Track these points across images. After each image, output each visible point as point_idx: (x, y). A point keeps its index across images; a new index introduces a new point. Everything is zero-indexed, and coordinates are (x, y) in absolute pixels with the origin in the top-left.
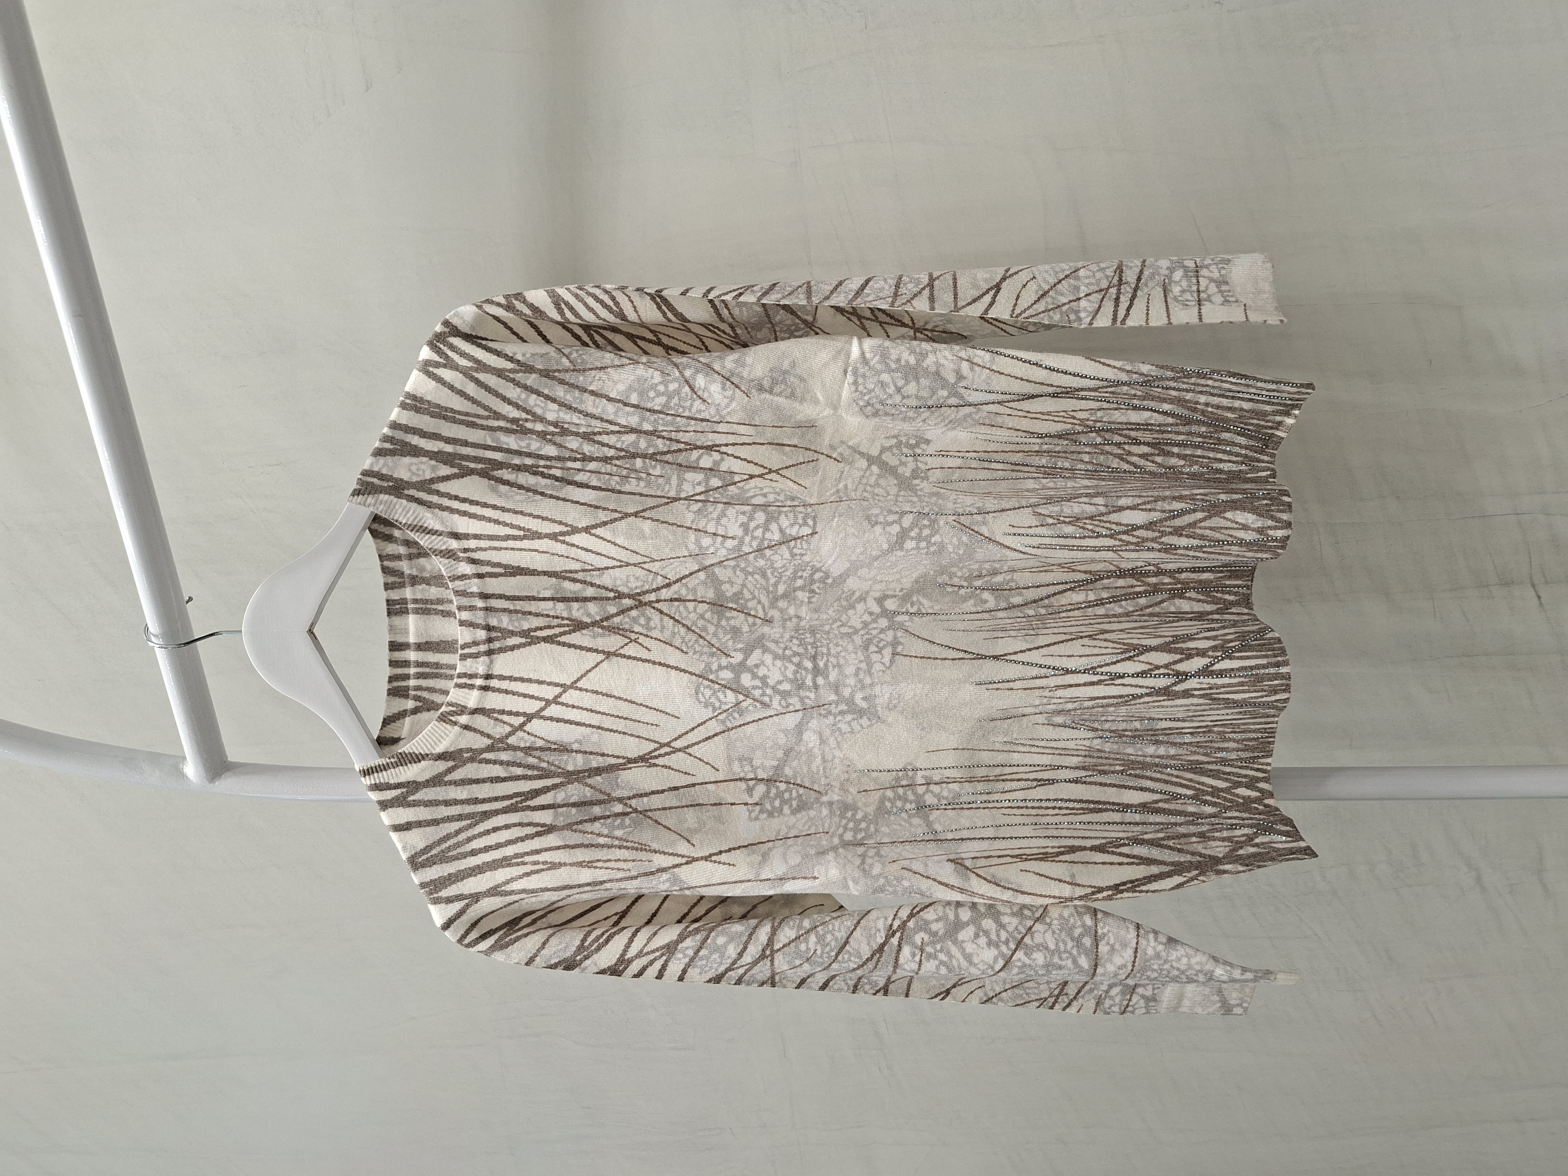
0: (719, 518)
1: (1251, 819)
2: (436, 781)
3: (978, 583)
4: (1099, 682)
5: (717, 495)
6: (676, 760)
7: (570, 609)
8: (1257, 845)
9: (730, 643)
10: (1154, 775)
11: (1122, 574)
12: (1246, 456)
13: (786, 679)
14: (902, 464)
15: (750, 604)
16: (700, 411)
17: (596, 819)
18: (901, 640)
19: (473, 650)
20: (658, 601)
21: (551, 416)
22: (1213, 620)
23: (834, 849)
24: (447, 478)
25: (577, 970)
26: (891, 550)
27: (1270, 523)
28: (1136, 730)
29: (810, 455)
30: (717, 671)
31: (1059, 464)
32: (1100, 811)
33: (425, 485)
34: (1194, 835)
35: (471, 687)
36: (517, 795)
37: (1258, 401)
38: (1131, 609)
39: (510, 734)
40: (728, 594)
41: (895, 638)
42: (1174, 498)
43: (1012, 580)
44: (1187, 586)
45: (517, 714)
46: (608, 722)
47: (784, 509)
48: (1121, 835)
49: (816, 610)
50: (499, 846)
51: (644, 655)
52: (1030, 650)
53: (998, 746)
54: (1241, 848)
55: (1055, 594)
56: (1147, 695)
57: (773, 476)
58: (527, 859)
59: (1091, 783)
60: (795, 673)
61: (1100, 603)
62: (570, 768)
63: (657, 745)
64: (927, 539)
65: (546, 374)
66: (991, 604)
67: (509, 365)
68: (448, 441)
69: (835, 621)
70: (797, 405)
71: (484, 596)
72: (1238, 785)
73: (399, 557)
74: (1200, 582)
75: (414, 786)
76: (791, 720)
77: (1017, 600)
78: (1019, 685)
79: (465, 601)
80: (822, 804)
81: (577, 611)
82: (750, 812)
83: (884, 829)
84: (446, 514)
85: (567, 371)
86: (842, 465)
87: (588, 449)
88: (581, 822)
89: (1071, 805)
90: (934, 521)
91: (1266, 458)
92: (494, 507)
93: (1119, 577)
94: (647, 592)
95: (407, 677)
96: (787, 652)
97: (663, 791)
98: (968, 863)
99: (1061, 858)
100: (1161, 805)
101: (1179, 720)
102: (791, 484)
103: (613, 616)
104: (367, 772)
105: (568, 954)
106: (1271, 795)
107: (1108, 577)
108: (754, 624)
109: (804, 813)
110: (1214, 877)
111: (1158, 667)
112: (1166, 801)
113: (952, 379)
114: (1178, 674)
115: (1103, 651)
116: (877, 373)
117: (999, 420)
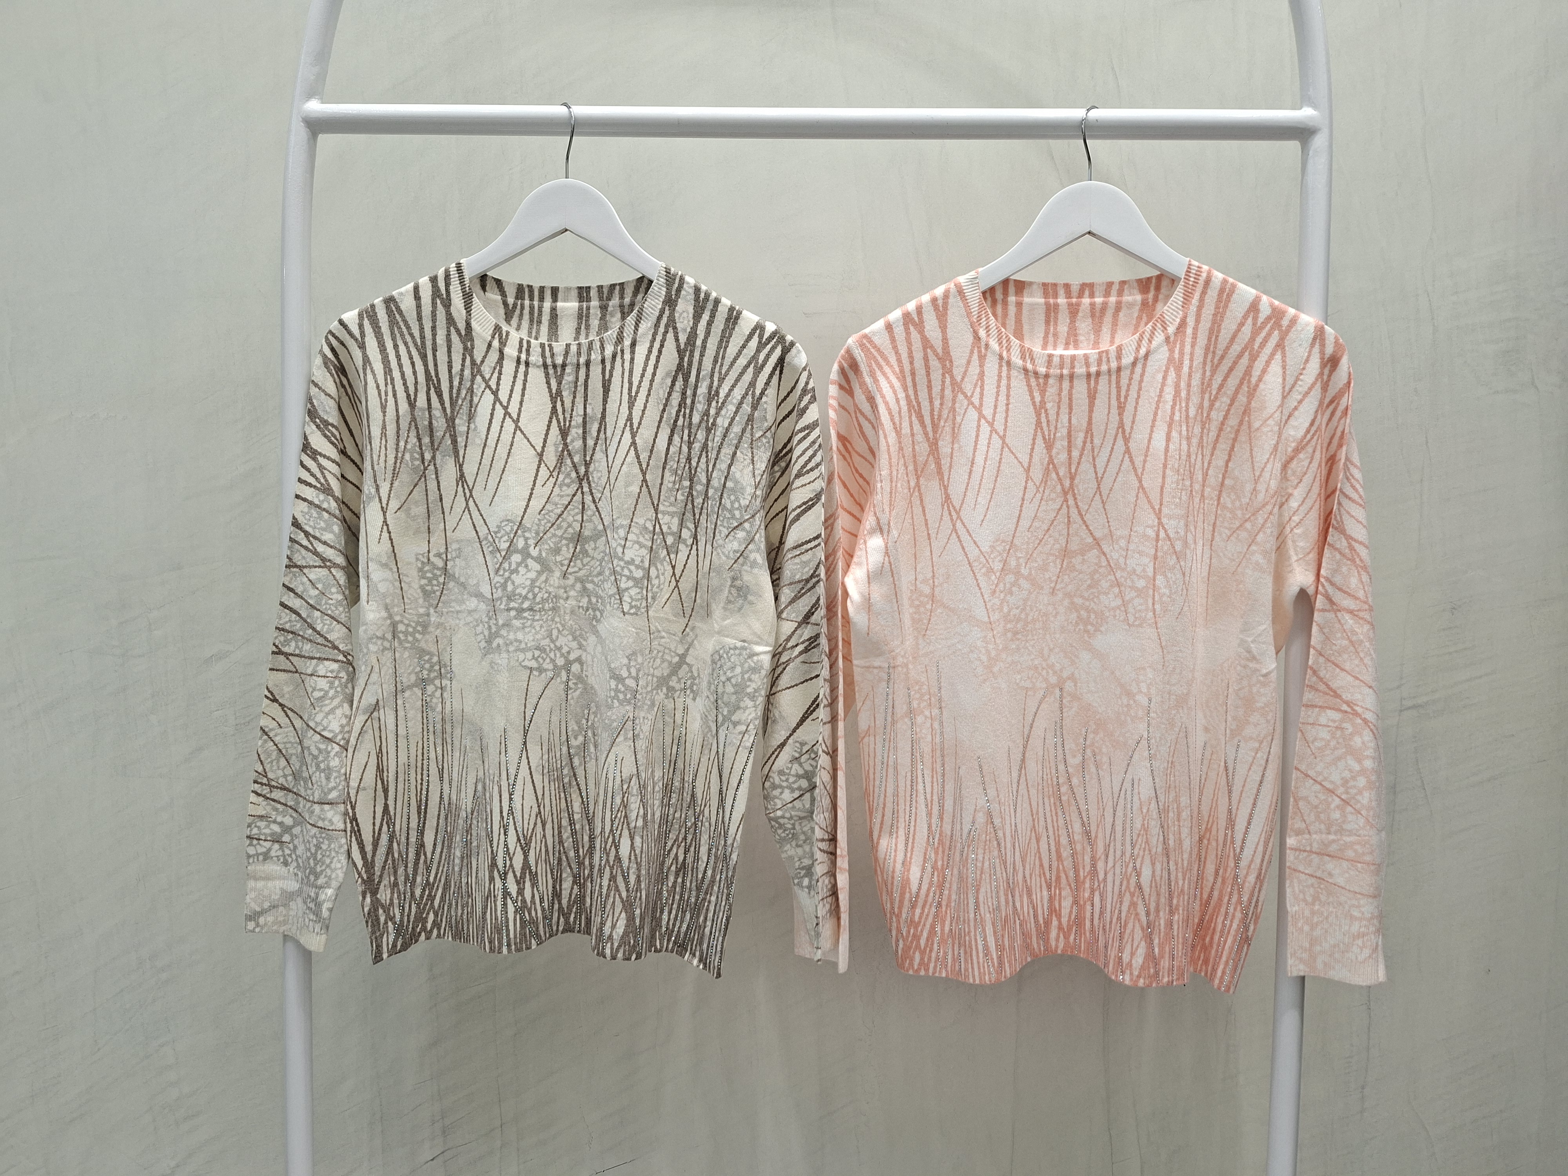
0: (638, 543)
1: (409, 921)
2: (451, 321)
3: (590, 734)
4: (502, 816)
5: (659, 541)
6: (461, 500)
7: (577, 427)
8: (386, 923)
9: (546, 547)
10: (444, 854)
11: (592, 839)
12: (673, 931)
13: (515, 588)
14: (679, 680)
15: (579, 562)
16: (720, 532)
17: (419, 440)
18: (544, 675)
19: (548, 354)
20: (583, 493)
21: (719, 421)
22: (552, 904)
23: (390, 617)
24: (677, 340)
25: (307, 418)
27: (616, 945)
28: (471, 843)
29: (688, 612)
30: (524, 536)
32: (419, 813)
33: (672, 322)
34: (396, 879)
35: (520, 351)
36: (439, 381)
37: (710, 939)
38: (566, 845)
39: (483, 378)
40: (586, 546)
41: (546, 670)
42: (639, 877)
43: (591, 758)
45: (498, 384)
46: (489, 451)
47: (645, 592)
48: (397, 827)
49: (572, 612)
50: (400, 366)
51: (539, 482)
52: (530, 768)
53: (464, 741)
54: (384, 912)
55: (580, 790)
56: (492, 851)
57: (674, 583)
58: (390, 387)
59: (440, 808)
60: (520, 595)
61: (572, 823)
62: (457, 421)
63: (471, 487)
64: (616, 697)
65: (750, 419)
66: (574, 742)
67: (758, 392)
68: (705, 341)
69: (563, 626)
70: (723, 605)
71: (588, 364)
72: (436, 915)
73: (622, 297)
74: (584, 897)
75: (447, 304)
76: (486, 589)
77: (576, 761)
78: (503, 758)
79: (584, 349)
80: (428, 609)
81: (575, 432)
82: (423, 555)
83: (406, 654)
84: (650, 337)
85: (752, 435)
86: (680, 635)
87: (697, 446)
88: (417, 428)
89: (424, 792)
90: (629, 702)
91: (671, 946)
92: (654, 374)
93: (590, 837)
94: (590, 485)
95: (531, 299)
96: (537, 589)
97: (439, 490)
98: (375, 714)
99: (379, 782)
100: (423, 857)
101: (476, 874)
102: (667, 597)
103: (572, 459)
104: (459, 267)
105: (320, 412)
106: (428, 938)
107: (590, 829)
108: (562, 565)
109: (421, 595)
110: (361, 889)
111: (511, 859)
112: (425, 862)
113: (734, 718)
114: (506, 874)
115: (526, 822)
116: (742, 665)
117: (706, 752)
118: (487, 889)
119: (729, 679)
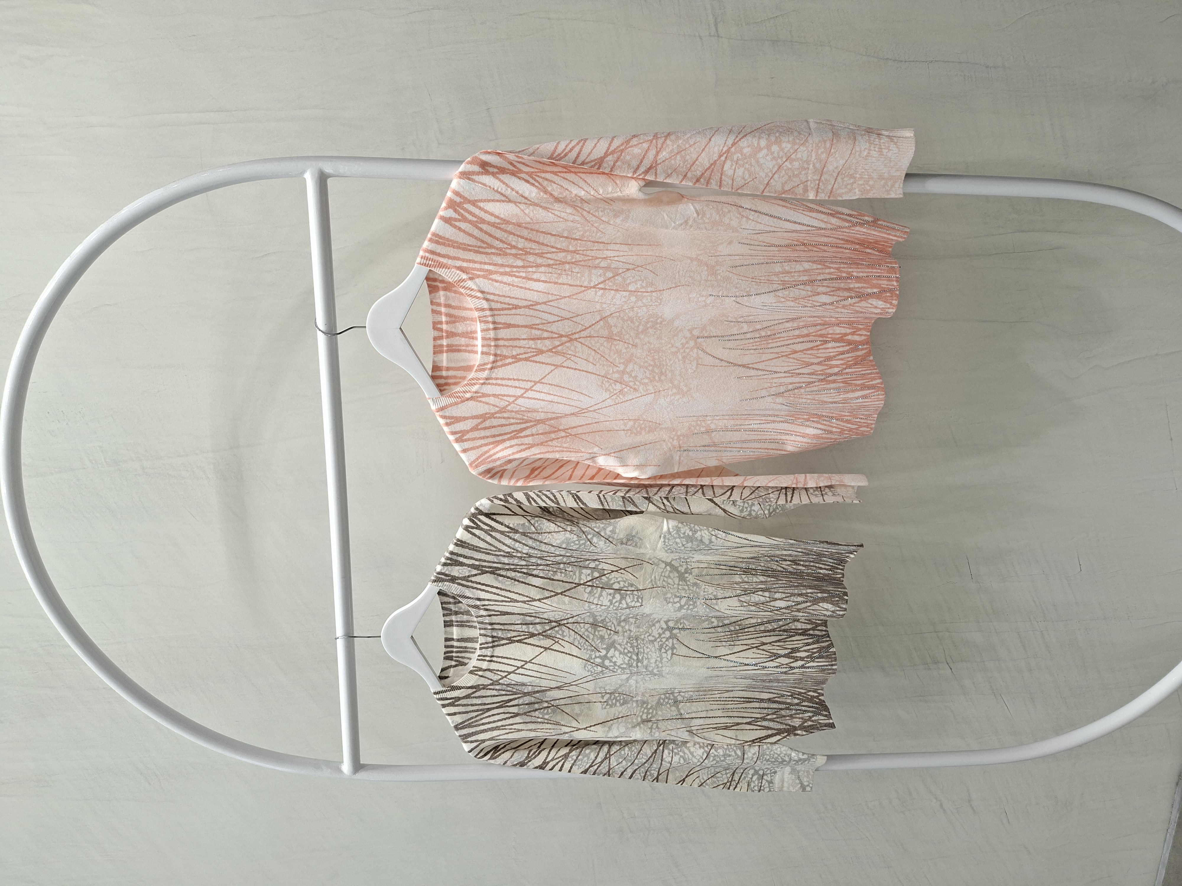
0: (599, 598)
1: (812, 707)
2: (468, 697)
5: (597, 582)
6: (573, 688)
7: (528, 628)
8: (813, 721)
9: (600, 645)
13: (625, 663)
14: (681, 566)
15: (608, 624)
17: (536, 710)
18: (675, 645)
19: (486, 646)
20: (567, 623)
21: (524, 551)
23: (639, 724)
24: (476, 575)
25: (525, 767)
27: (838, 608)
29: (639, 562)
30: (594, 658)
32: (751, 702)
33: (465, 578)
34: (788, 715)
35: (485, 660)
36: (502, 701)
38: (776, 627)
39: (500, 679)
41: (673, 644)
45: (504, 672)
46: (543, 676)
47: (628, 592)
48: (759, 716)
49: (638, 627)
50: (494, 722)
51: (562, 649)
52: (730, 654)
54: (806, 722)
57: (622, 571)
58: (506, 727)
59: (748, 692)
60: (629, 661)
61: (762, 624)
62: (526, 691)
63: (564, 683)
64: (691, 610)
65: (524, 534)
66: (715, 624)
67: (507, 530)
68: (476, 560)
69: (646, 633)
71: (491, 624)
72: (810, 692)
73: (450, 603)
75: (458, 699)
76: (624, 677)
77: (726, 622)
79: (482, 626)
80: (634, 701)
81: (531, 629)
82: (603, 706)
83: (660, 713)
84: (475, 590)
85: (534, 533)
87: (539, 562)
88: (530, 712)
90: (695, 602)
91: (841, 567)
92: (497, 588)
94: (563, 620)
95: (452, 652)
96: (626, 651)
98: (694, 732)
99: (733, 728)
100: (776, 699)
102: (631, 576)
103: (548, 630)
104: (435, 693)
105: (522, 760)
106: (823, 695)
108: (610, 634)
110: (792, 737)
112: (779, 697)
113: (707, 542)
114: (791, 667)
115: (762, 656)
116: (675, 538)
117: (726, 553)
119: (683, 545)
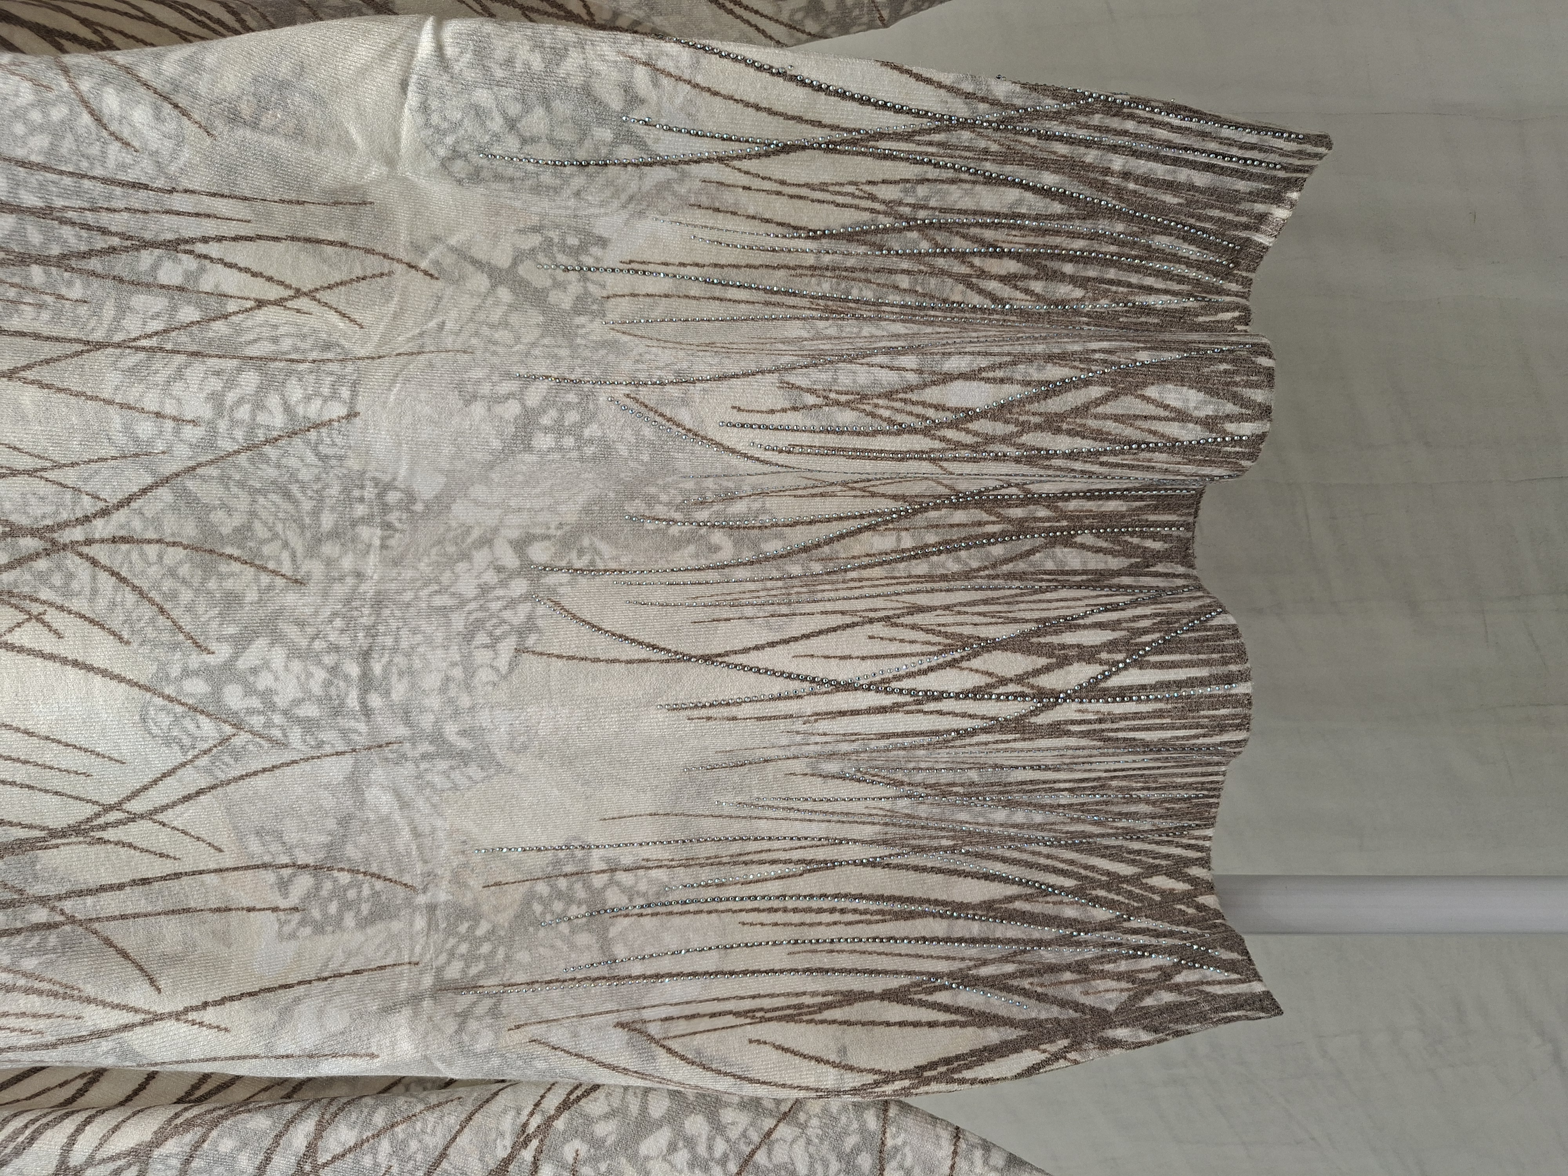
0: (170, 383)
1: (1171, 934)
3: (702, 515)
4: (894, 708)
5: (181, 339)
6: (134, 832)
8: (1177, 988)
9: (214, 625)
10: (1008, 854)
11: (961, 500)
12: (1197, 282)
13: (310, 695)
14: (558, 285)
15: (266, 550)
16: (123, 167)
18: (540, 623)
20: (89, 542)
22: (1119, 587)
23: (415, 1000)
26: (507, 452)
27: (1230, 408)
28: (972, 784)
29: (374, 264)
30: (181, 679)
31: (855, 294)
34: (1068, 967)
37: (1223, 171)
38: (975, 565)
40: (226, 530)
41: (530, 618)
42: (1050, 358)
43: (763, 510)
44: (1077, 522)
47: (304, 367)
48: (942, 966)
51: (48, 644)
52: (772, 644)
53: (727, 810)
54: (1149, 993)
55: (842, 537)
56: (985, 730)
57: (303, 303)
59: (898, 867)
60: (328, 684)
61: (922, 552)
63: (97, 809)
64: (576, 430)
66: (727, 553)
69: (427, 583)
70: (310, 152)
72: (1154, 870)
74: (1102, 516)
76: (332, 770)
77: (772, 546)
78: (747, 710)
80: (415, 909)
82: (282, 924)
83: (523, 956)
86: (438, 285)
89: (862, 905)
90: (587, 397)
91: (1234, 287)
93: (955, 506)
94: (66, 524)
96: (318, 645)
97: (121, 887)
98: (654, 1029)
99: (827, 1015)
100: (1018, 905)
101: (1047, 768)
102: (334, 318)
106: (1210, 888)
107: (937, 507)
108: (270, 588)
109: (380, 926)
110: (1094, 1053)
111: (1003, 681)
112: (1028, 898)
113: (616, 102)
114: (1041, 694)
115: (908, 648)
116: (467, 88)
117: (728, 198)
118: (1084, 742)
119: (512, 124)
